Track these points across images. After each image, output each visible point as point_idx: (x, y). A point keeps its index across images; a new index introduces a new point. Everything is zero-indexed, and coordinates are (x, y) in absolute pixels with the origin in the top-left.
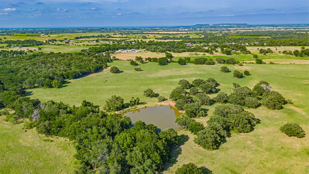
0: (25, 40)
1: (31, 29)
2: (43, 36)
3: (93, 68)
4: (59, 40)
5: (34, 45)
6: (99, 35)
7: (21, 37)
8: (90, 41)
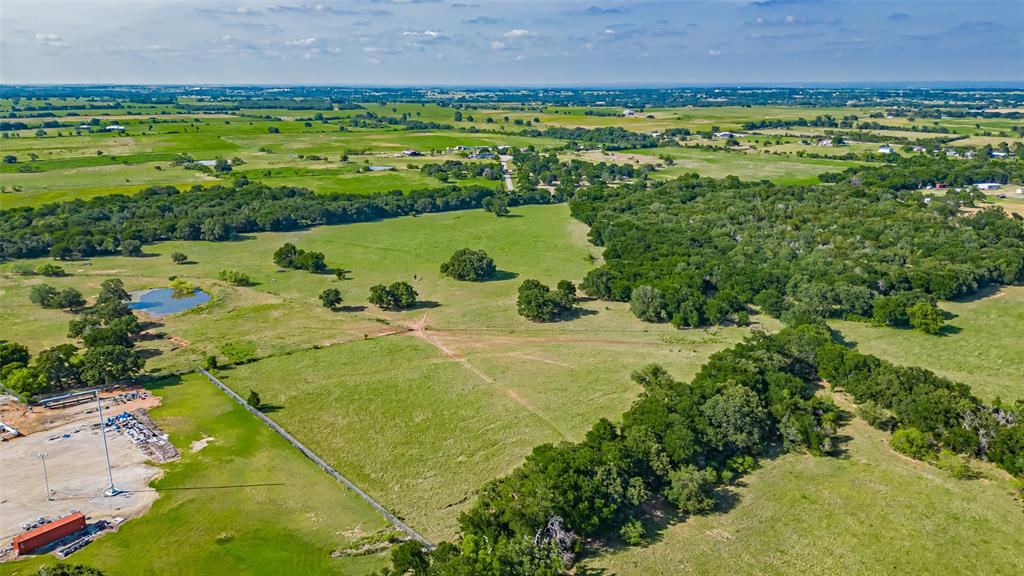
0: (598, 130)
1: (568, 90)
2: (632, 117)
3: (1009, 264)
4: (699, 133)
5: (635, 147)
6: (819, 118)
7: (568, 116)
8: (809, 141)
